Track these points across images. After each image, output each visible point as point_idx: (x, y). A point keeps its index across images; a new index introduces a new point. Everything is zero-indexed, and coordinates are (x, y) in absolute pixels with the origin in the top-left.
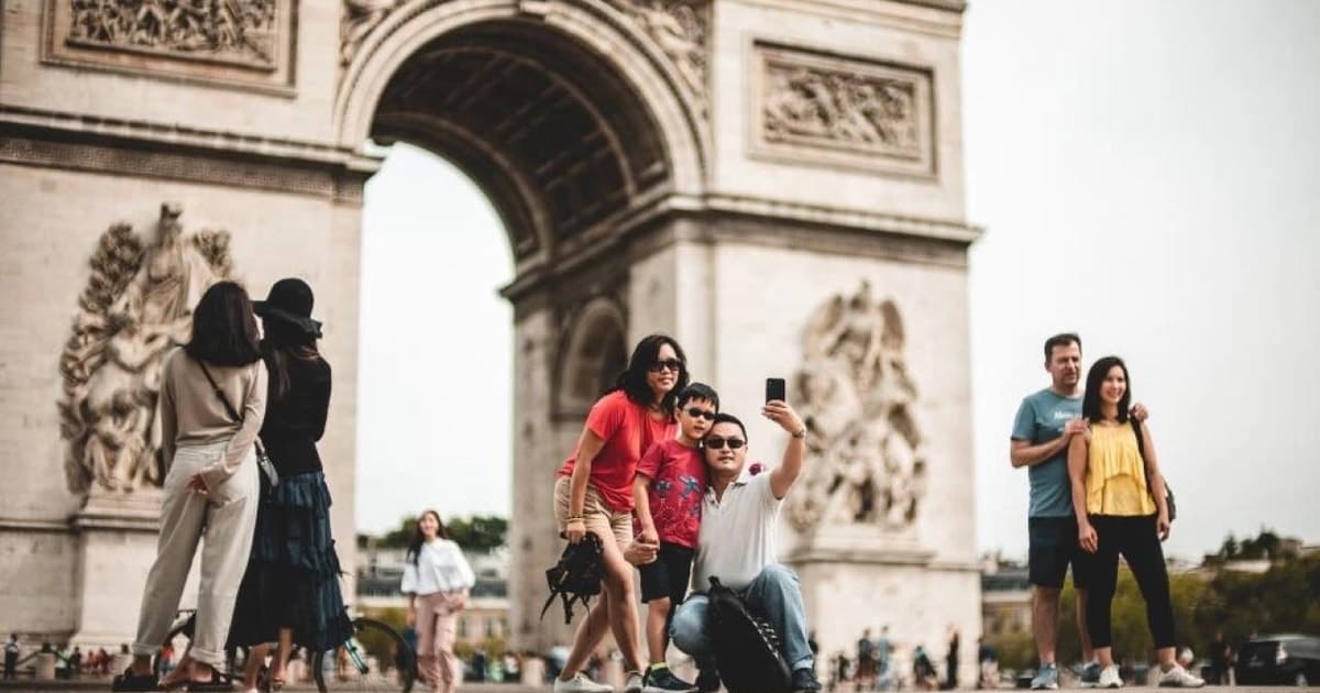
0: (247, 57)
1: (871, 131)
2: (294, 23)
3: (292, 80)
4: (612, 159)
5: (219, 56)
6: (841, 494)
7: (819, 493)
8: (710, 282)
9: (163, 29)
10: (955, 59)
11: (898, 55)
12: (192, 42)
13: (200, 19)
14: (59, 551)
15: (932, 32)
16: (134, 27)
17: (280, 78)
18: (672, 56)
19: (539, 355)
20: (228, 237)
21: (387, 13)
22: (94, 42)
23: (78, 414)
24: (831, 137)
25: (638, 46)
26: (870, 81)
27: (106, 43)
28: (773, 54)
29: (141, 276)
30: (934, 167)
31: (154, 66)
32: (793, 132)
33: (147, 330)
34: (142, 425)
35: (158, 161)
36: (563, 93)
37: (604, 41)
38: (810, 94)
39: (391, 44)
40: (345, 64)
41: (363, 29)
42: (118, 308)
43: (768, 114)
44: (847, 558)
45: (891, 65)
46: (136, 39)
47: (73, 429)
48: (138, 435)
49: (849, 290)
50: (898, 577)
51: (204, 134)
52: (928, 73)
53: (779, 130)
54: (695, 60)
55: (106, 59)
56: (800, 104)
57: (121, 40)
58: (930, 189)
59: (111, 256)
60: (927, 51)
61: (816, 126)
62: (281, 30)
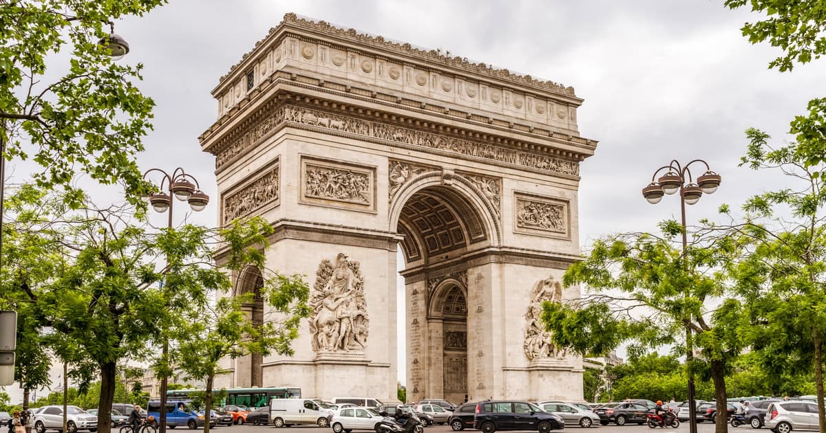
0: (361, 201)
1: (550, 223)
2: (375, 189)
3: (375, 208)
4: (460, 230)
5: (352, 201)
6: (543, 349)
7: (537, 347)
8: (501, 276)
9: (334, 191)
10: (576, 197)
11: (558, 196)
12: (344, 195)
13: (345, 187)
14: (311, 371)
15: (569, 188)
16: (325, 190)
17: (371, 208)
18: (489, 199)
19: (421, 296)
20: (359, 264)
21: (402, 184)
22: (313, 196)
23: (315, 324)
24: (538, 226)
25: (478, 194)
26: (549, 206)
27: (317, 196)
28: (520, 196)
29: (333, 277)
30: (569, 235)
31: (333, 204)
32: (526, 224)
33: (336, 297)
34: (337, 329)
35: (336, 237)
36: (444, 207)
37: (468, 193)
38: (531, 211)
39: (403, 195)
40: (390, 203)
41: (395, 190)
42: (326, 289)
43: (518, 218)
44: (547, 369)
45: (556, 200)
46: (326, 195)
47: (314, 330)
48: (336, 332)
49: (545, 278)
50: (562, 375)
51: (351, 228)
52: (568, 202)
53: (523, 225)
54: (496, 199)
55: (318, 202)
56: (528, 214)
57: (322, 195)
58: (569, 243)
59: (323, 270)
60: (568, 195)
61: (532, 222)
62: (371, 191)
